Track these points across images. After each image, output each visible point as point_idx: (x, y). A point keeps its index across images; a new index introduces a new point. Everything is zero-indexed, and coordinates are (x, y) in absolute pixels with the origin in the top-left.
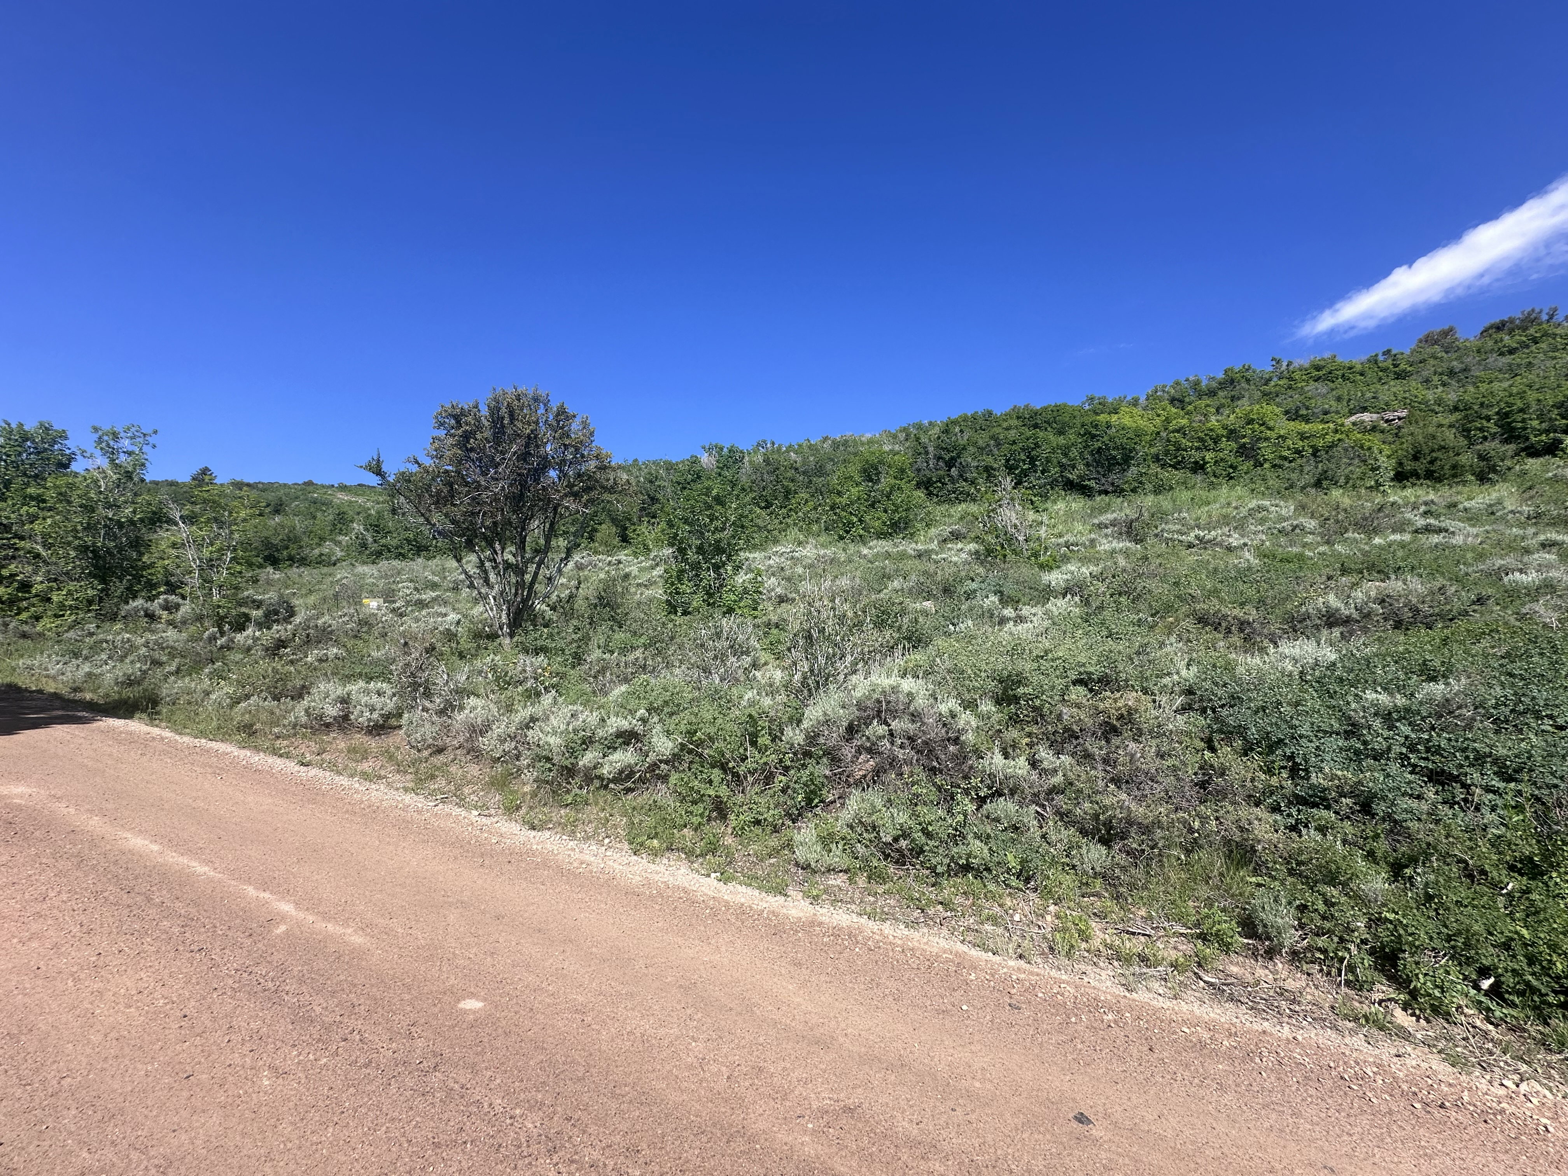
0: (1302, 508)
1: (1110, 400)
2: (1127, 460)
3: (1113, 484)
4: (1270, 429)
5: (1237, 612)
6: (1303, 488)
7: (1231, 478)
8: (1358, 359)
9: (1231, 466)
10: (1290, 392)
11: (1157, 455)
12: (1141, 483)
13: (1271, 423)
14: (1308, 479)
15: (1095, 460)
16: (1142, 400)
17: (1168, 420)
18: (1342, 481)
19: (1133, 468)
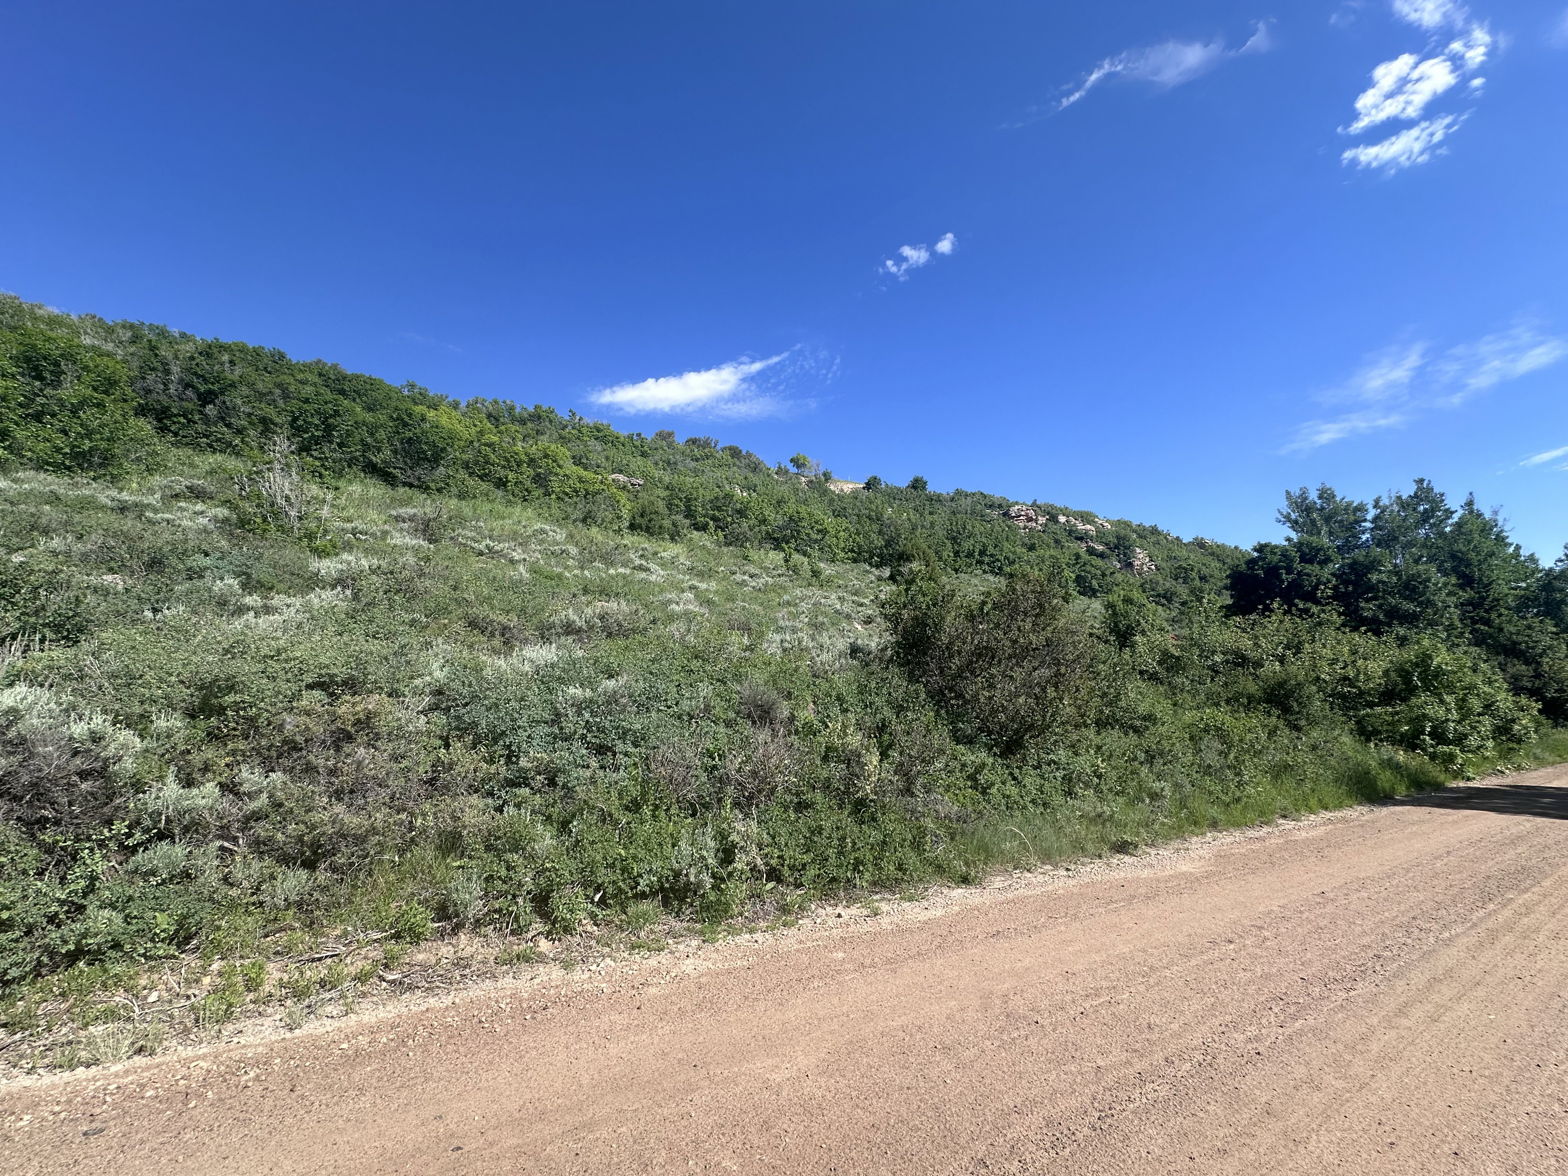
0: (571, 536)
1: (431, 394)
2: (436, 459)
3: (419, 479)
4: (560, 466)
5: (502, 619)
6: (575, 521)
7: (526, 500)
8: (623, 433)
9: (527, 490)
10: (578, 442)
11: (468, 462)
12: (447, 484)
13: (561, 462)
14: (577, 514)
15: (404, 449)
16: (463, 405)
17: (481, 433)
18: (599, 521)
19: (441, 468)
